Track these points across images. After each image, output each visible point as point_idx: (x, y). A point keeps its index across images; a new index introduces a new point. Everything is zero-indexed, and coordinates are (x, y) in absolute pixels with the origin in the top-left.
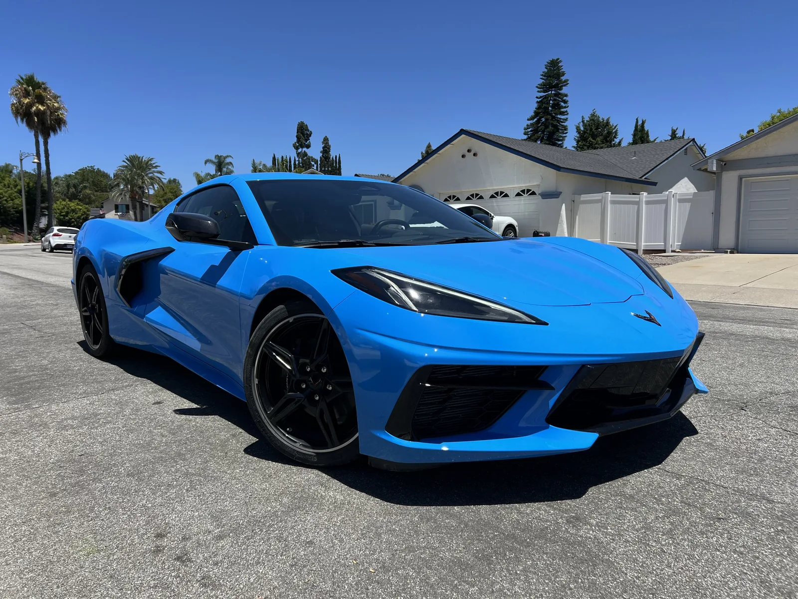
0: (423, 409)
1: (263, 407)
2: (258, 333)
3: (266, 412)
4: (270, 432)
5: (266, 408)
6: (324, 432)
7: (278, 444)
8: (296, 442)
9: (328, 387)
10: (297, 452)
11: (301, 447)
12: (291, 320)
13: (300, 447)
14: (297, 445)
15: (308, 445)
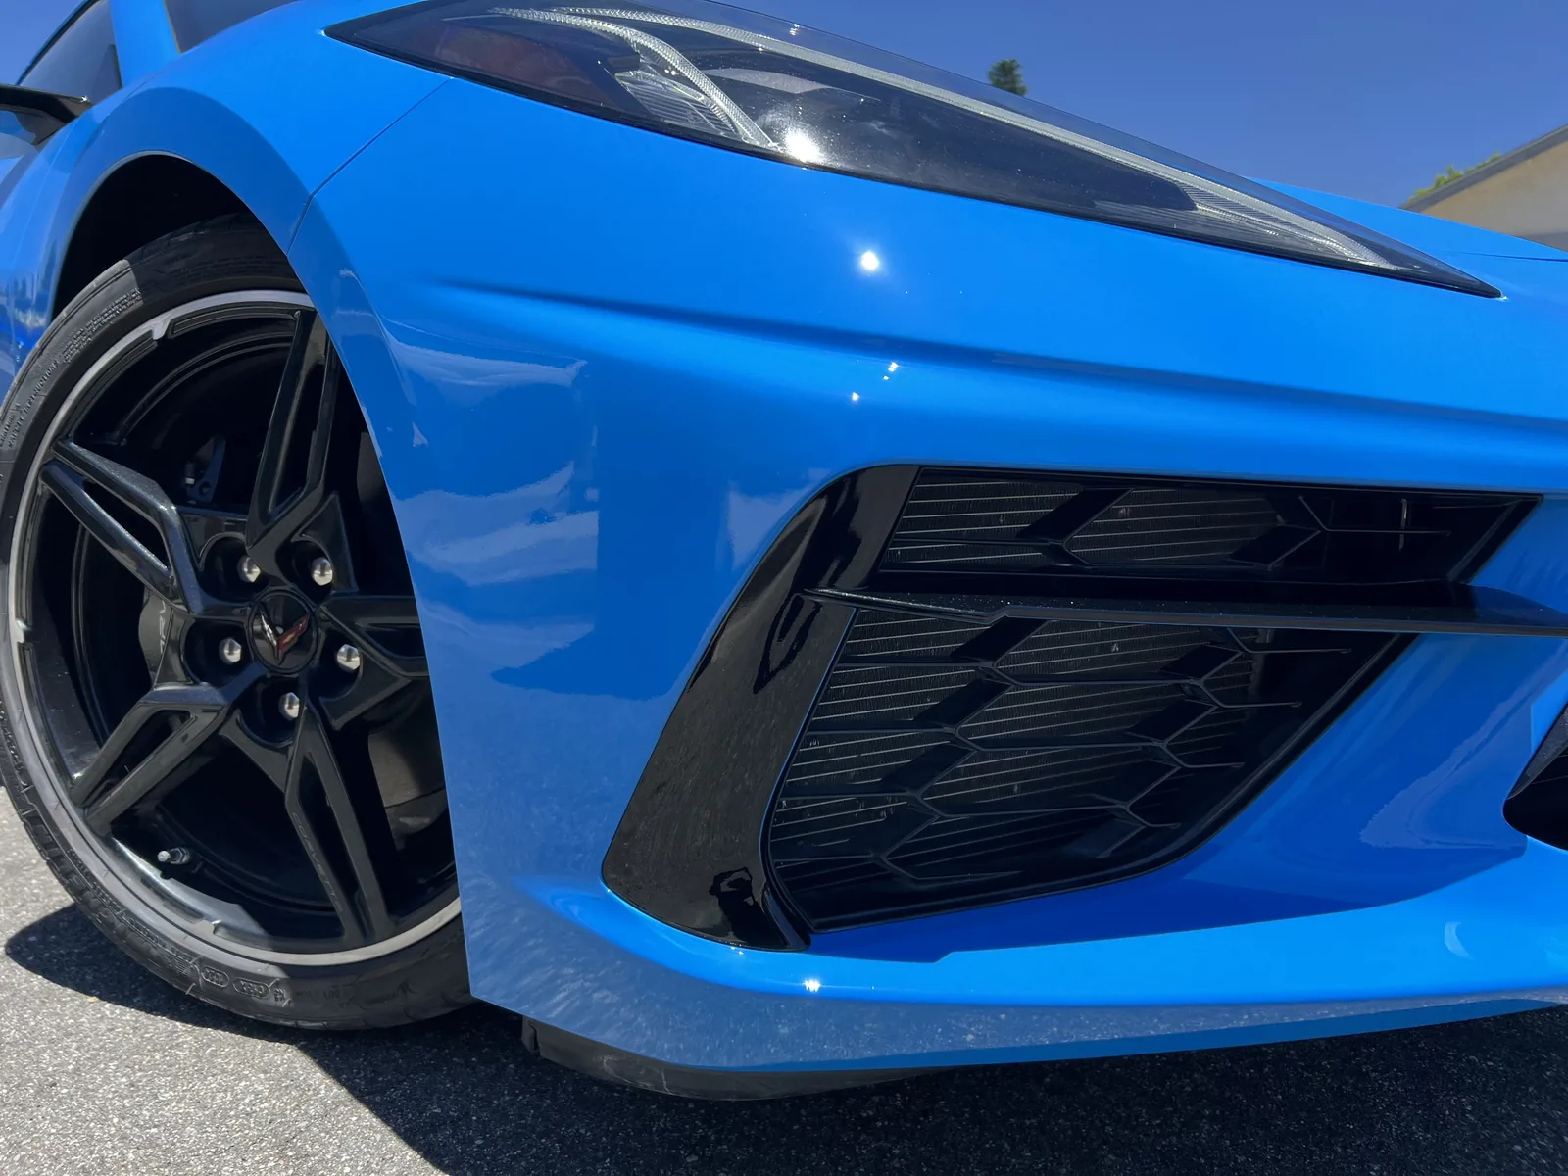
0: (825, 753)
1: (54, 752)
2: (14, 403)
3: (62, 771)
4: (83, 867)
5: (65, 752)
6: (321, 868)
7: (119, 926)
8: (196, 915)
9: (341, 659)
10: (204, 962)
11: (219, 939)
12: (158, 327)
13: (217, 939)
14: (204, 928)
15: (253, 927)
